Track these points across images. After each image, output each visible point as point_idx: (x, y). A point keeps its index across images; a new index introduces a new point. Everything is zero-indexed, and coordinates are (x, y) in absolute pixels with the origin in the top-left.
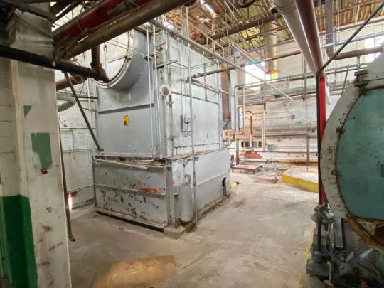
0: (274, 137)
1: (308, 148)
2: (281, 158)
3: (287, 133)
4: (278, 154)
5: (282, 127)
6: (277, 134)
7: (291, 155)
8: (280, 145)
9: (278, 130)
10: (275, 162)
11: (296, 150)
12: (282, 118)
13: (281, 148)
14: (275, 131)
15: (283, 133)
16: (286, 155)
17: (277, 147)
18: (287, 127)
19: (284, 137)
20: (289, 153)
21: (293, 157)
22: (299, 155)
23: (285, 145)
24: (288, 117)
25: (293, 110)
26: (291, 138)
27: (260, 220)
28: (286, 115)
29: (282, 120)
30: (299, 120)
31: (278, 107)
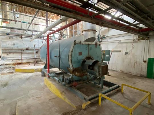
0: (5, 53)
1: (22, 57)
2: (9, 63)
3: (12, 51)
4: (7, 61)
5: (10, 49)
6: (6, 51)
7: (14, 61)
8: (8, 56)
9: (7, 50)
10: (6, 64)
11: (16, 59)
12: (8, 44)
13: (9, 58)
14: (5, 50)
15: (9, 51)
16: (11, 61)
17: (6, 58)
18: (12, 49)
19: (11, 53)
20: (13, 60)
21: (15, 62)
22: (17, 60)
23: (10, 56)
24: (12, 44)
25: (14, 41)
26: (13, 54)
27: (22, 87)
28: (11, 43)
29: (9, 45)
30: (17, 46)
31: (7, 39)
